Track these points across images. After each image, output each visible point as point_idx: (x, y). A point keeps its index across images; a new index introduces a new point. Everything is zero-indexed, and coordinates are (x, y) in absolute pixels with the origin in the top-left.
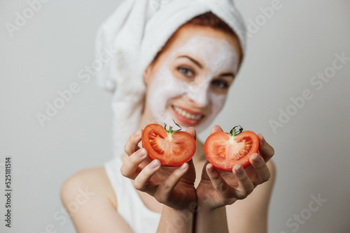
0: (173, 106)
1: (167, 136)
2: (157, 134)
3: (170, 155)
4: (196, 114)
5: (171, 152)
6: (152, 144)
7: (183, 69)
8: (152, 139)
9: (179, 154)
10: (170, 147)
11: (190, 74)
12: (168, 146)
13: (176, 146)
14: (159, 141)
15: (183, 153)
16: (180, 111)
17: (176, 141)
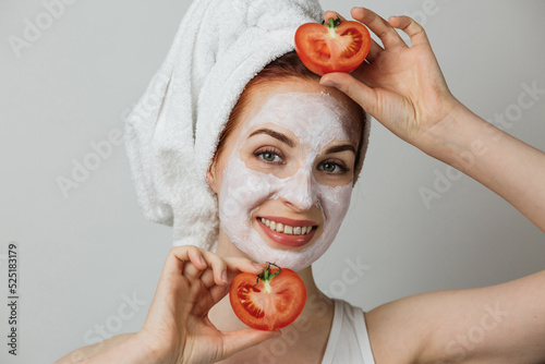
0: (259, 219)
1: (263, 286)
2: (248, 287)
3: (273, 315)
4: (300, 224)
5: (274, 310)
6: (245, 305)
7: (264, 153)
8: (244, 298)
9: (285, 309)
10: (270, 302)
11: (277, 158)
12: (267, 301)
13: (279, 298)
14: (254, 298)
15: (291, 307)
16: (272, 225)
17: (277, 290)
